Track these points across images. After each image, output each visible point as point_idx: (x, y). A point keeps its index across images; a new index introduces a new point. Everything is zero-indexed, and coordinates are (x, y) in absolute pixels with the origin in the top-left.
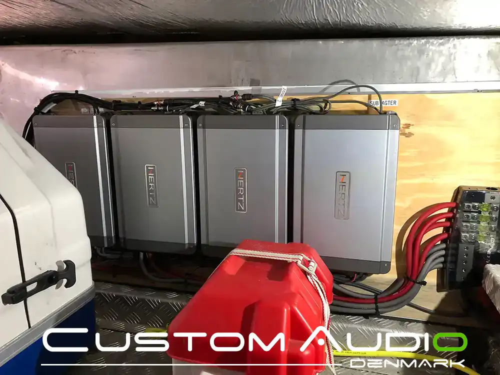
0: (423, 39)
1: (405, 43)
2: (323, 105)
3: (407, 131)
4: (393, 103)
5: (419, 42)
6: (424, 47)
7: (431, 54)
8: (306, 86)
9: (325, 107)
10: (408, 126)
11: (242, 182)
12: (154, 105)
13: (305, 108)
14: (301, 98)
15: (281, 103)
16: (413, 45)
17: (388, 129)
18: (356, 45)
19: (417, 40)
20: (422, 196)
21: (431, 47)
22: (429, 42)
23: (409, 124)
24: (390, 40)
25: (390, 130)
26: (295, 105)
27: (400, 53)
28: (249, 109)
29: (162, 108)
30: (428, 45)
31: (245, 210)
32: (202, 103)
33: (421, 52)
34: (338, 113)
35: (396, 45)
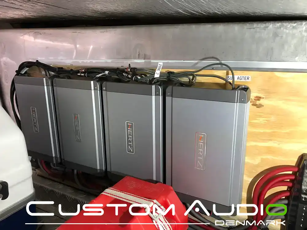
0: (279, 23)
1: (262, 26)
2: (191, 77)
3: (258, 103)
4: (246, 79)
5: (274, 26)
6: (279, 30)
7: (284, 36)
8: (182, 61)
9: (193, 79)
10: (258, 98)
11: (131, 132)
12: (79, 72)
13: (177, 80)
14: (175, 71)
15: (159, 75)
16: (269, 28)
17: (237, 103)
18: (220, 28)
19: (273, 23)
20: (269, 157)
21: (285, 30)
22: (283, 26)
23: (260, 97)
24: (249, 24)
25: (238, 103)
26: (169, 76)
27: (257, 35)
28: (136, 78)
29: (83, 75)
30: (282, 28)
31: (133, 152)
32: (107, 72)
33: (276, 35)
34: (202, 84)
35: (254, 28)
